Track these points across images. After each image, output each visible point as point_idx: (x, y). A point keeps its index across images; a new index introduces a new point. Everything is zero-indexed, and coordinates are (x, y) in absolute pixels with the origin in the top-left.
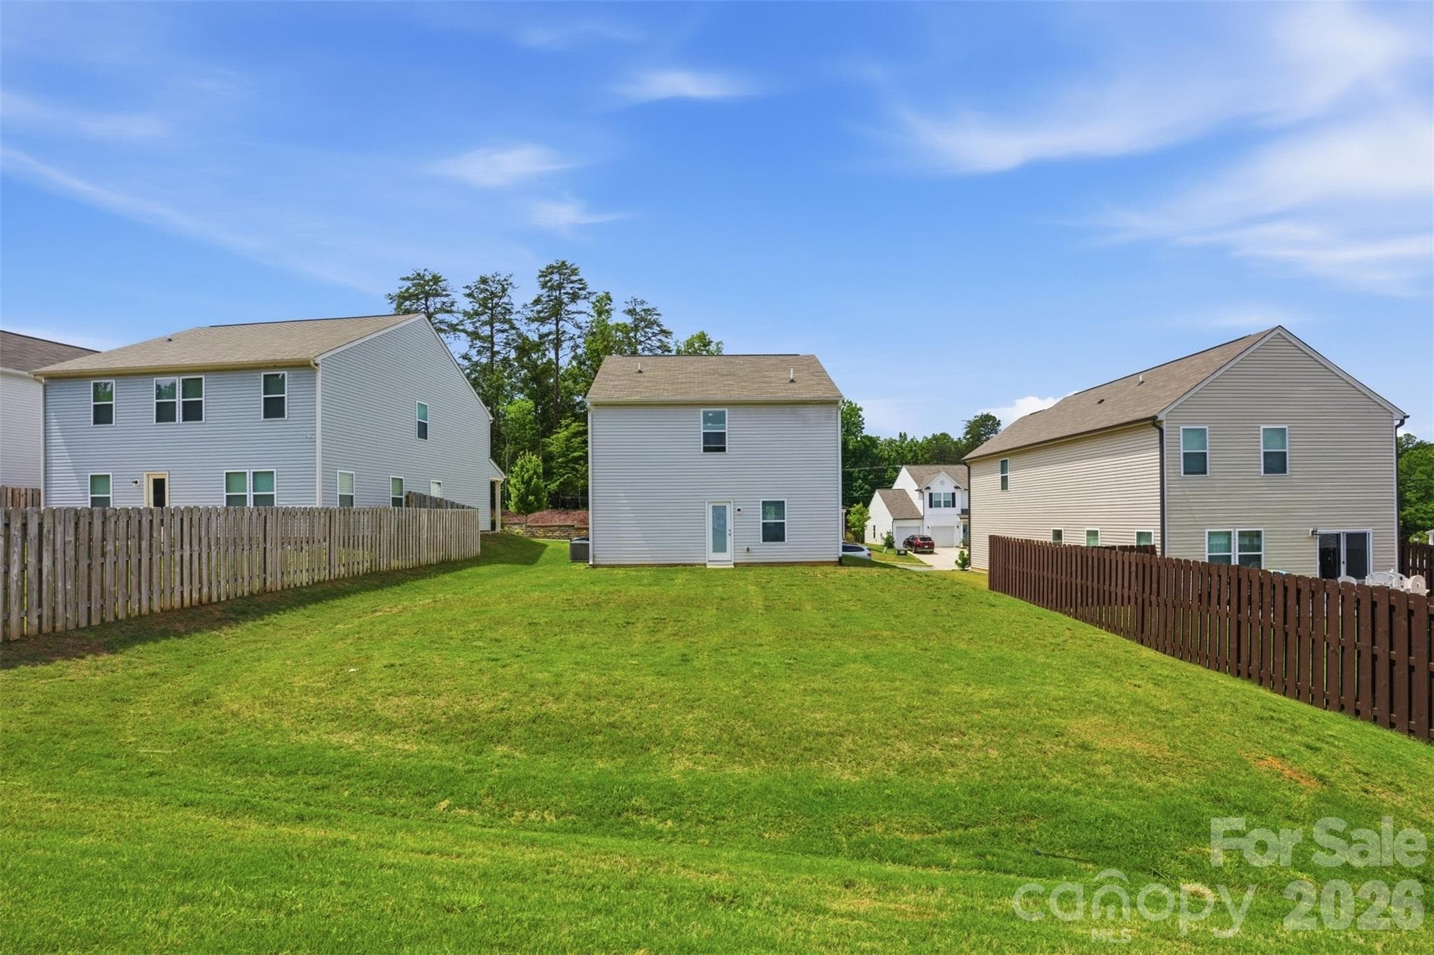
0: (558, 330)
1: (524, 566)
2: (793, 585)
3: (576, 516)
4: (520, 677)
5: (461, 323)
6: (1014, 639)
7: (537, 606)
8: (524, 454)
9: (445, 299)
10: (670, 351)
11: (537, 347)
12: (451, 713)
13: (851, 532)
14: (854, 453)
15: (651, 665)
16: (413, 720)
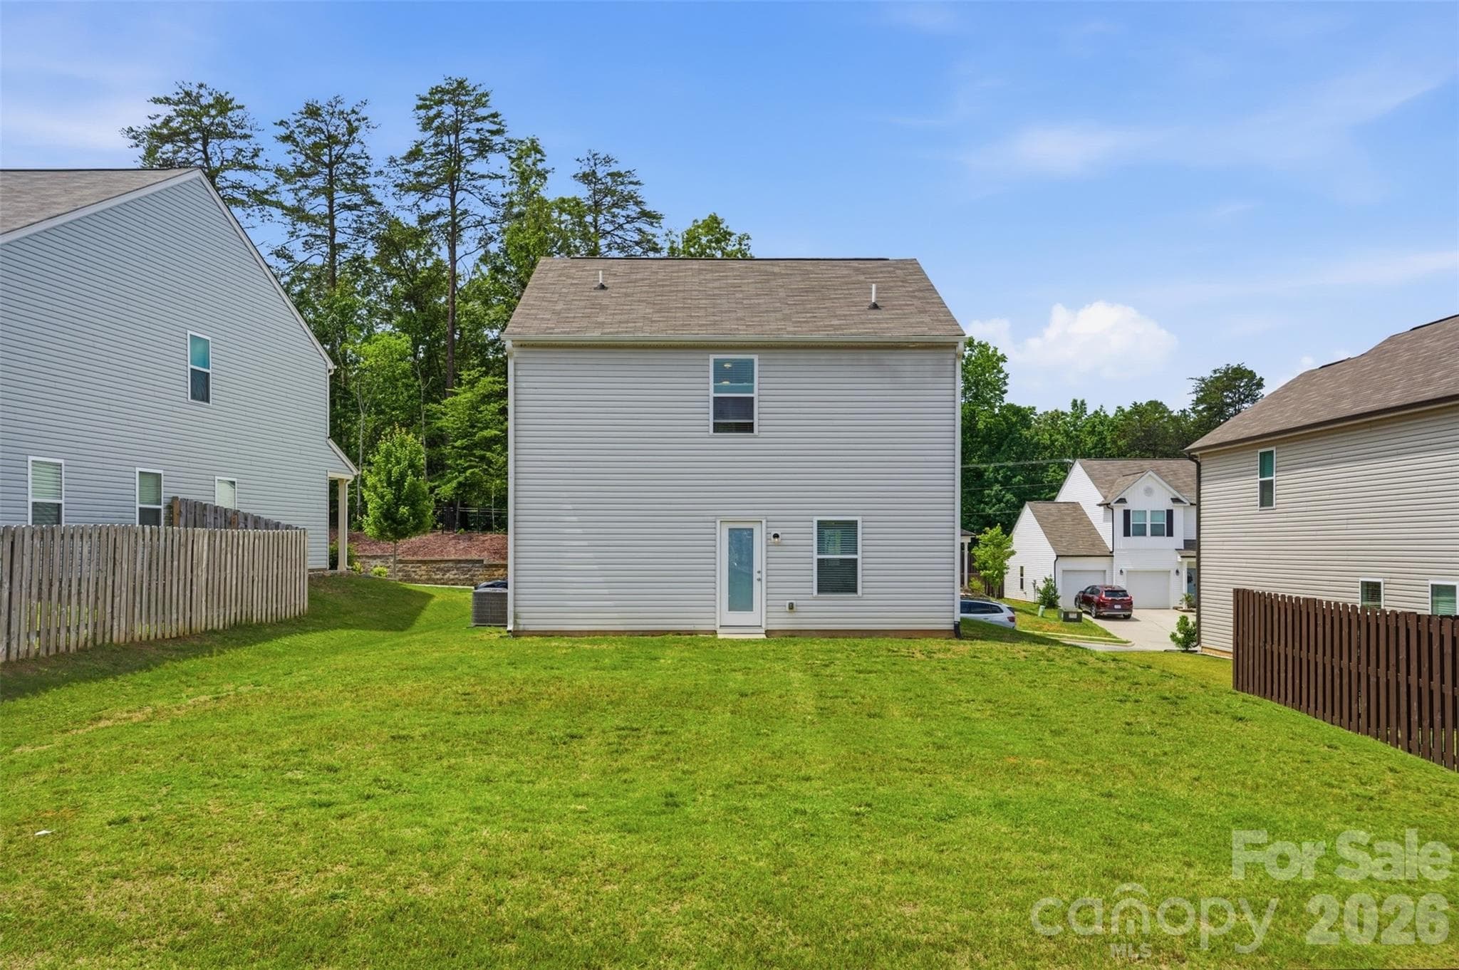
0: (454, 207)
1: (388, 634)
2: (870, 672)
3: (487, 544)
4: (370, 835)
5: (273, 189)
6: (1280, 784)
7: (409, 705)
8: (391, 434)
9: (241, 144)
10: (656, 250)
11: (415, 238)
12: (235, 907)
13: (979, 577)
14: (986, 438)
15: (609, 813)
16: (160, 924)
